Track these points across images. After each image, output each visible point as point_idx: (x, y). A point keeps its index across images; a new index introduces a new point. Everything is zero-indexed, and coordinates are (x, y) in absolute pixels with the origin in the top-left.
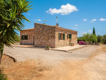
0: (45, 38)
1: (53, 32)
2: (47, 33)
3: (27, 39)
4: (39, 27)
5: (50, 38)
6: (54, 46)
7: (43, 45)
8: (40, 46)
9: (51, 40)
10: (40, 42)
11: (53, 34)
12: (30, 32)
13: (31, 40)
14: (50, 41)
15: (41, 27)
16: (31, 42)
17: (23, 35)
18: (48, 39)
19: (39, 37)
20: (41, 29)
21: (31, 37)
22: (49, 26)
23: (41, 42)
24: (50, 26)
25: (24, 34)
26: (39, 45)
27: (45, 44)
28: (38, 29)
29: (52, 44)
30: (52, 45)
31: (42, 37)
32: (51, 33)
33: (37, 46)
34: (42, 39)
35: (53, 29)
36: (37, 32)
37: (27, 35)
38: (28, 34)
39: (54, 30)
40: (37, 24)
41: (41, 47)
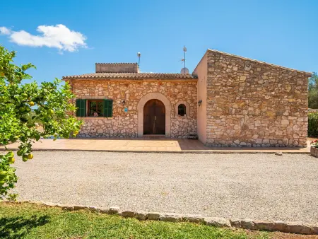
0: (264, 110)
1: (299, 92)
2: (273, 93)
3: (110, 116)
4: (235, 69)
5: (286, 113)
6: (301, 140)
7: (256, 136)
8: (237, 141)
9: (290, 118)
10: (238, 127)
11: (299, 100)
12: (127, 85)
13: (131, 117)
14: (285, 122)
15: (246, 68)
16: (131, 126)
17: (84, 98)
18: (279, 115)
19: (236, 106)
20: (243, 78)
21: (130, 108)
22: (280, 68)
23: (245, 128)
24: (287, 71)
25: (92, 92)
26: (234, 138)
27: (261, 132)
28: (229, 76)
29: (293, 132)
30: (295, 136)
31: (250, 109)
32: (292, 93)
33: (223, 142)
34: (247, 117)
35: (300, 82)
36: (226, 86)
37: (111, 97)
38: (115, 95)
39: (304, 85)
40: (225, 56)
41: (244, 147)
